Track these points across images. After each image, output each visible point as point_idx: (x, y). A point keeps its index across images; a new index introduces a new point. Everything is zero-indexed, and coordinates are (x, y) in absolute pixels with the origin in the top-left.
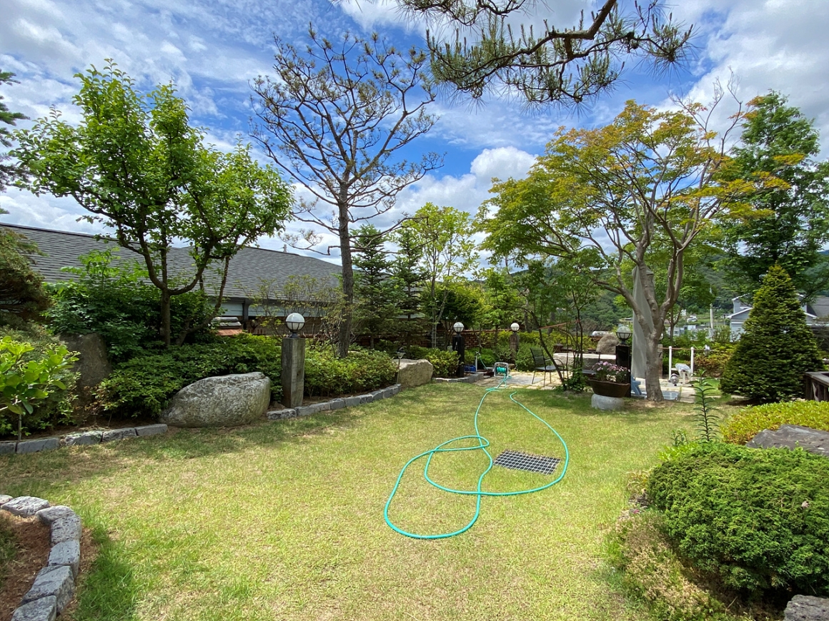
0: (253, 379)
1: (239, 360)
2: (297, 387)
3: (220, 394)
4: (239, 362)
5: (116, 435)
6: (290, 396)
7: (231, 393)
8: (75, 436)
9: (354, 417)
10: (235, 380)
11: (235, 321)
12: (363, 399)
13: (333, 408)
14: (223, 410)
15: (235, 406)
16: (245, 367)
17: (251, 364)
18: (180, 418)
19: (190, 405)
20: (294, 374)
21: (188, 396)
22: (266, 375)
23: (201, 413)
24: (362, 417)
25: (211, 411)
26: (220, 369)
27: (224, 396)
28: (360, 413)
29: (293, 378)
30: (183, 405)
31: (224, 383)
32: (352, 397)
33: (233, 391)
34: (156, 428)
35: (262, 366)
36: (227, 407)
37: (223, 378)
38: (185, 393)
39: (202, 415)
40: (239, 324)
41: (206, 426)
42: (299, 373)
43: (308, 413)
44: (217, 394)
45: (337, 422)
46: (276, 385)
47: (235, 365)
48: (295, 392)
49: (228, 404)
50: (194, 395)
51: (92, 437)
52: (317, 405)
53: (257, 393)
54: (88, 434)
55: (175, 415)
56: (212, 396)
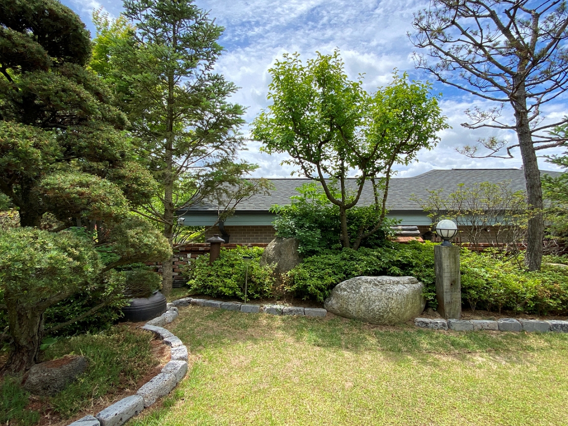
0: (398, 283)
1: (394, 263)
2: (452, 298)
3: (364, 292)
4: (394, 265)
5: (291, 311)
6: (443, 305)
7: (373, 293)
8: (268, 306)
9: (529, 348)
10: (379, 282)
11: (415, 230)
12: (555, 325)
13: (501, 329)
14: (367, 308)
15: (377, 306)
16: (397, 270)
17: (405, 268)
18: (335, 307)
19: (341, 297)
20: (446, 283)
21: (341, 290)
22: (420, 280)
23: (349, 306)
24: (540, 350)
25: (357, 306)
26: (375, 270)
27: (367, 295)
28: (543, 343)
29: (445, 287)
30: (338, 297)
31: (370, 283)
32: (537, 321)
33: (376, 291)
34: (317, 312)
35: (417, 271)
36: (370, 306)
37: (369, 278)
38: (340, 287)
39: (350, 308)
40: (418, 232)
41: (354, 319)
42: (453, 283)
43: (464, 328)
44: (362, 292)
45: (495, 348)
46: (430, 291)
47: (390, 267)
48: (450, 303)
49: (371, 302)
50: (345, 290)
51: (277, 309)
52: (479, 321)
53: (399, 297)
54: (275, 307)
55: (332, 304)
56: (358, 293)
